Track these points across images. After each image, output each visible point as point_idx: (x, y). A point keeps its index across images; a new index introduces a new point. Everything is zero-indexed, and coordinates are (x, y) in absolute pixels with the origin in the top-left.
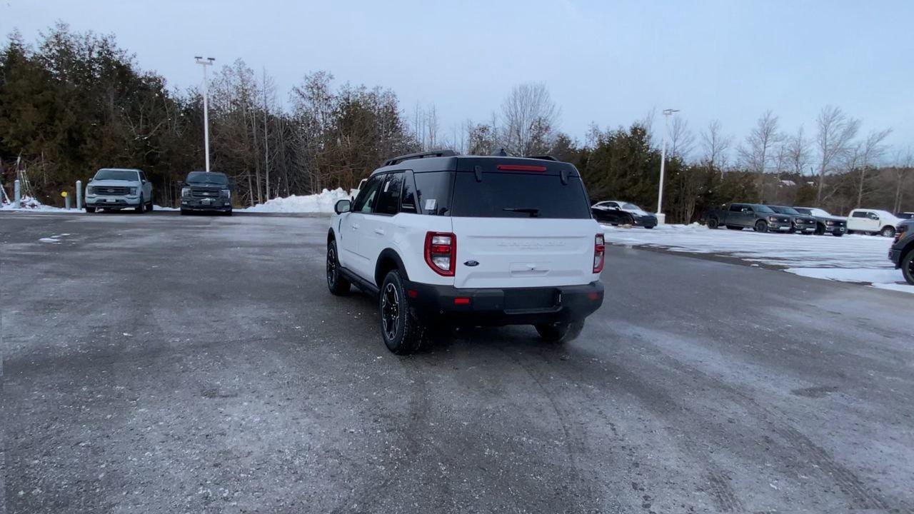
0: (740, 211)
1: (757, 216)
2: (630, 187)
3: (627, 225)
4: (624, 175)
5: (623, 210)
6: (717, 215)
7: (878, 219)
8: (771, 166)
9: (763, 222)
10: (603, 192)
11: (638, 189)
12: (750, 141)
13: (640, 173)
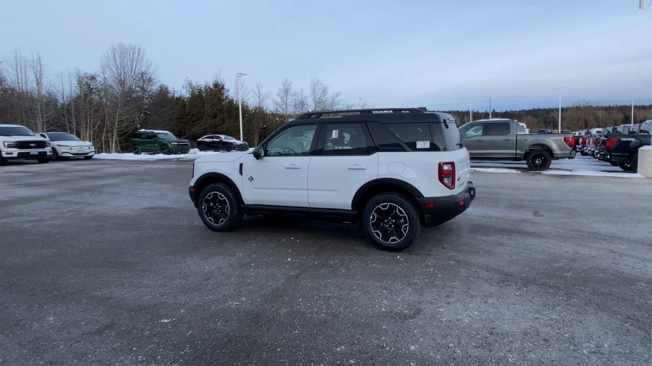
2: (221, 124)
4: (215, 117)
5: (225, 141)
8: (290, 111)
10: (204, 129)
11: (226, 126)
12: (279, 95)
13: (226, 115)
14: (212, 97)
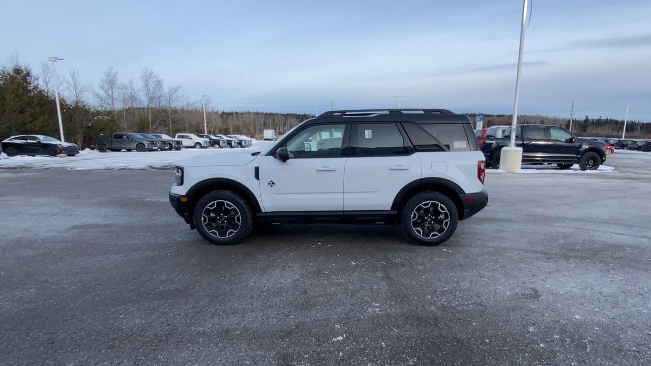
0: (123, 138)
1: (136, 142)
2: (32, 121)
3: (62, 155)
4: (21, 112)
5: (45, 142)
6: (103, 141)
7: (191, 139)
8: (119, 106)
9: (142, 145)
10: (7, 127)
11: (38, 123)
12: (102, 87)
13: (38, 110)
14: (16, 86)
